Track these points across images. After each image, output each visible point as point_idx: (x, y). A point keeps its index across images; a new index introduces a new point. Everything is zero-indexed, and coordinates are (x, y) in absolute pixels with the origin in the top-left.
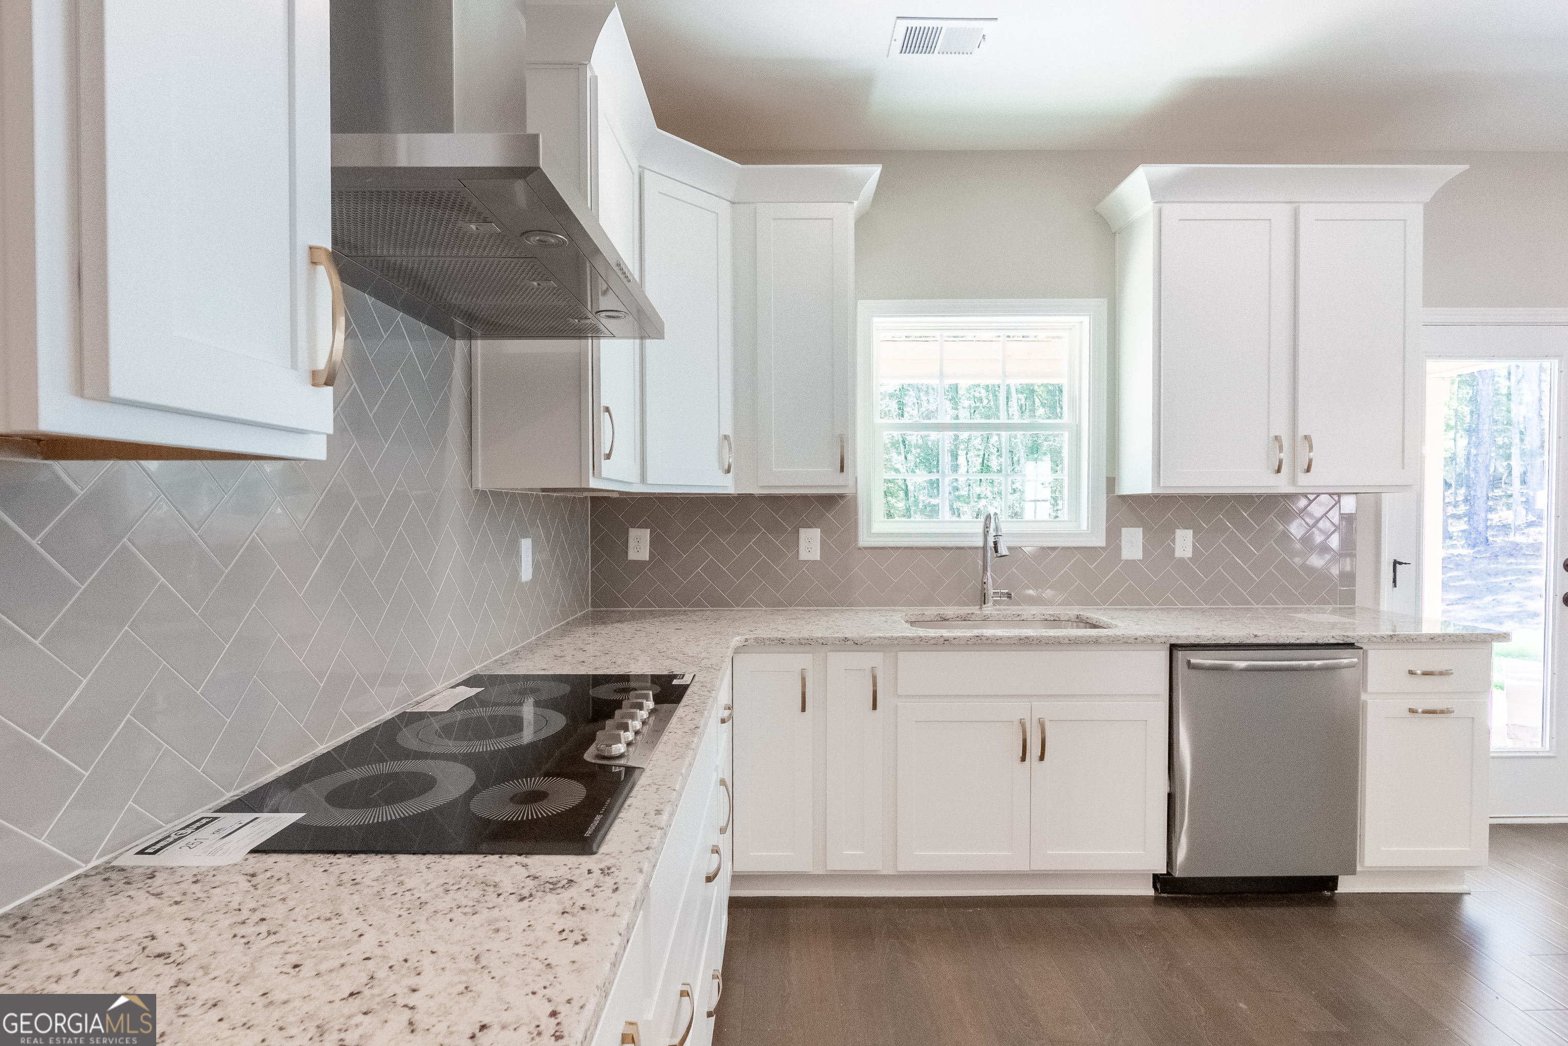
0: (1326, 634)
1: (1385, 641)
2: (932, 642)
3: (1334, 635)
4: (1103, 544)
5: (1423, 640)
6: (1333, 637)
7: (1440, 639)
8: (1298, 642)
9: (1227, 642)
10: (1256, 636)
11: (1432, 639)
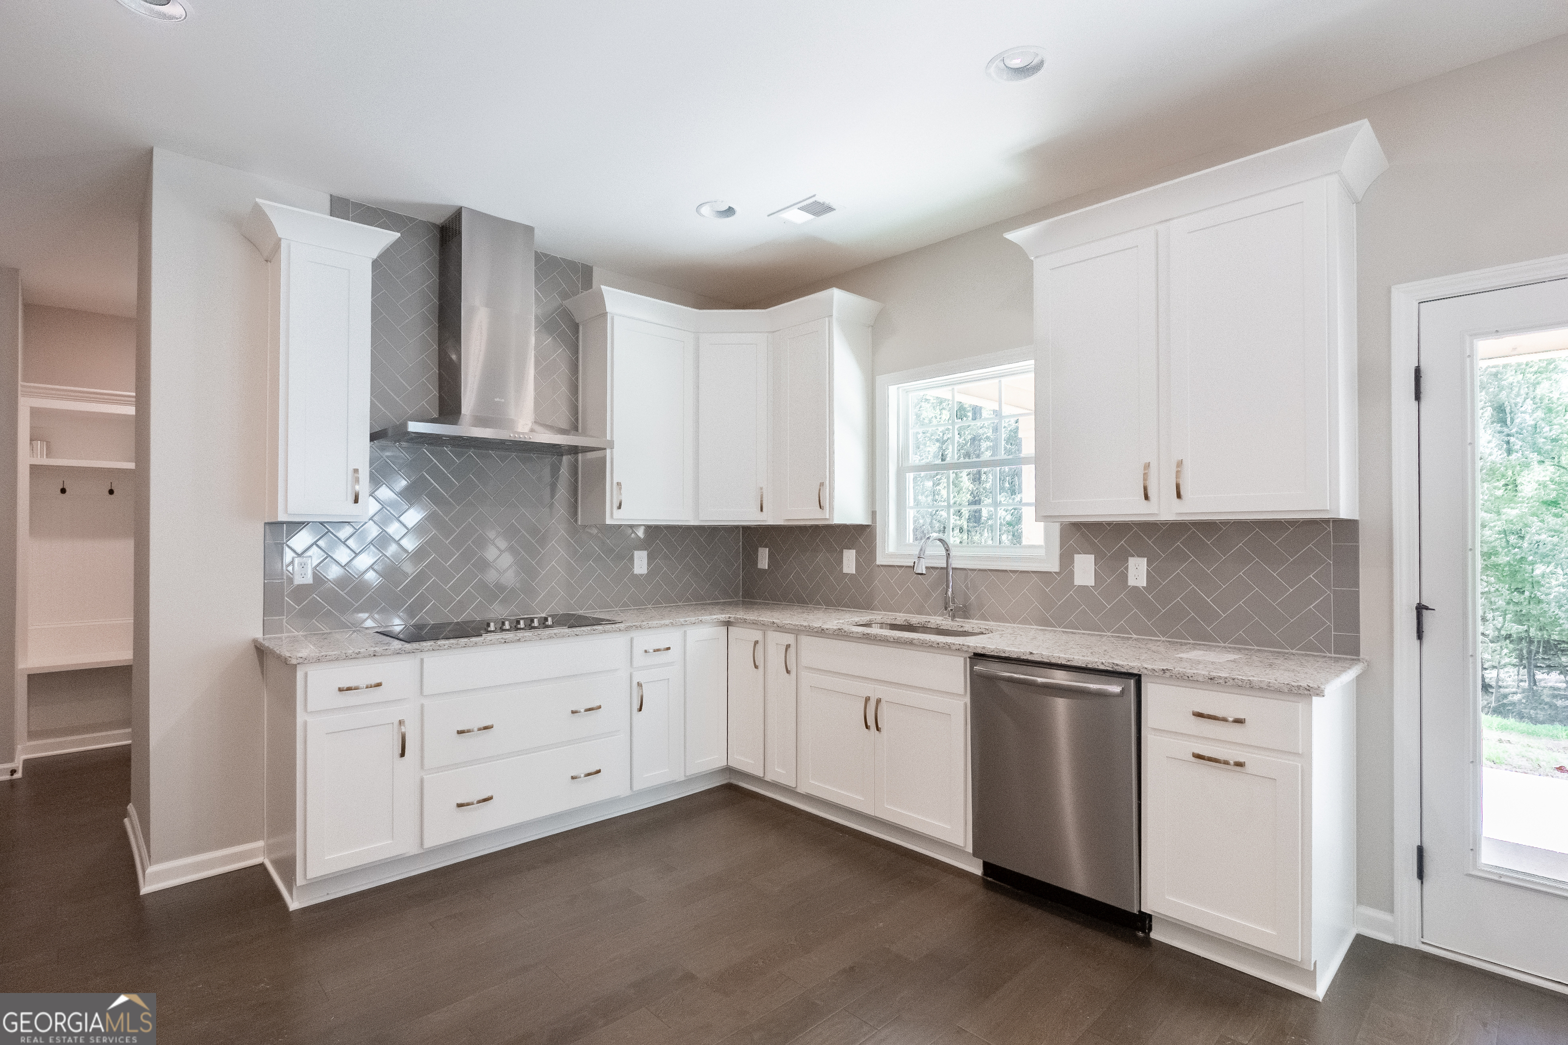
0: (1097, 660)
1: (1157, 674)
2: (815, 630)
3: (1104, 661)
4: (1057, 569)
5: (1201, 679)
6: (1102, 663)
7: (1221, 681)
8: (1068, 663)
9: (1007, 655)
10: (1031, 653)
11: (1211, 679)
